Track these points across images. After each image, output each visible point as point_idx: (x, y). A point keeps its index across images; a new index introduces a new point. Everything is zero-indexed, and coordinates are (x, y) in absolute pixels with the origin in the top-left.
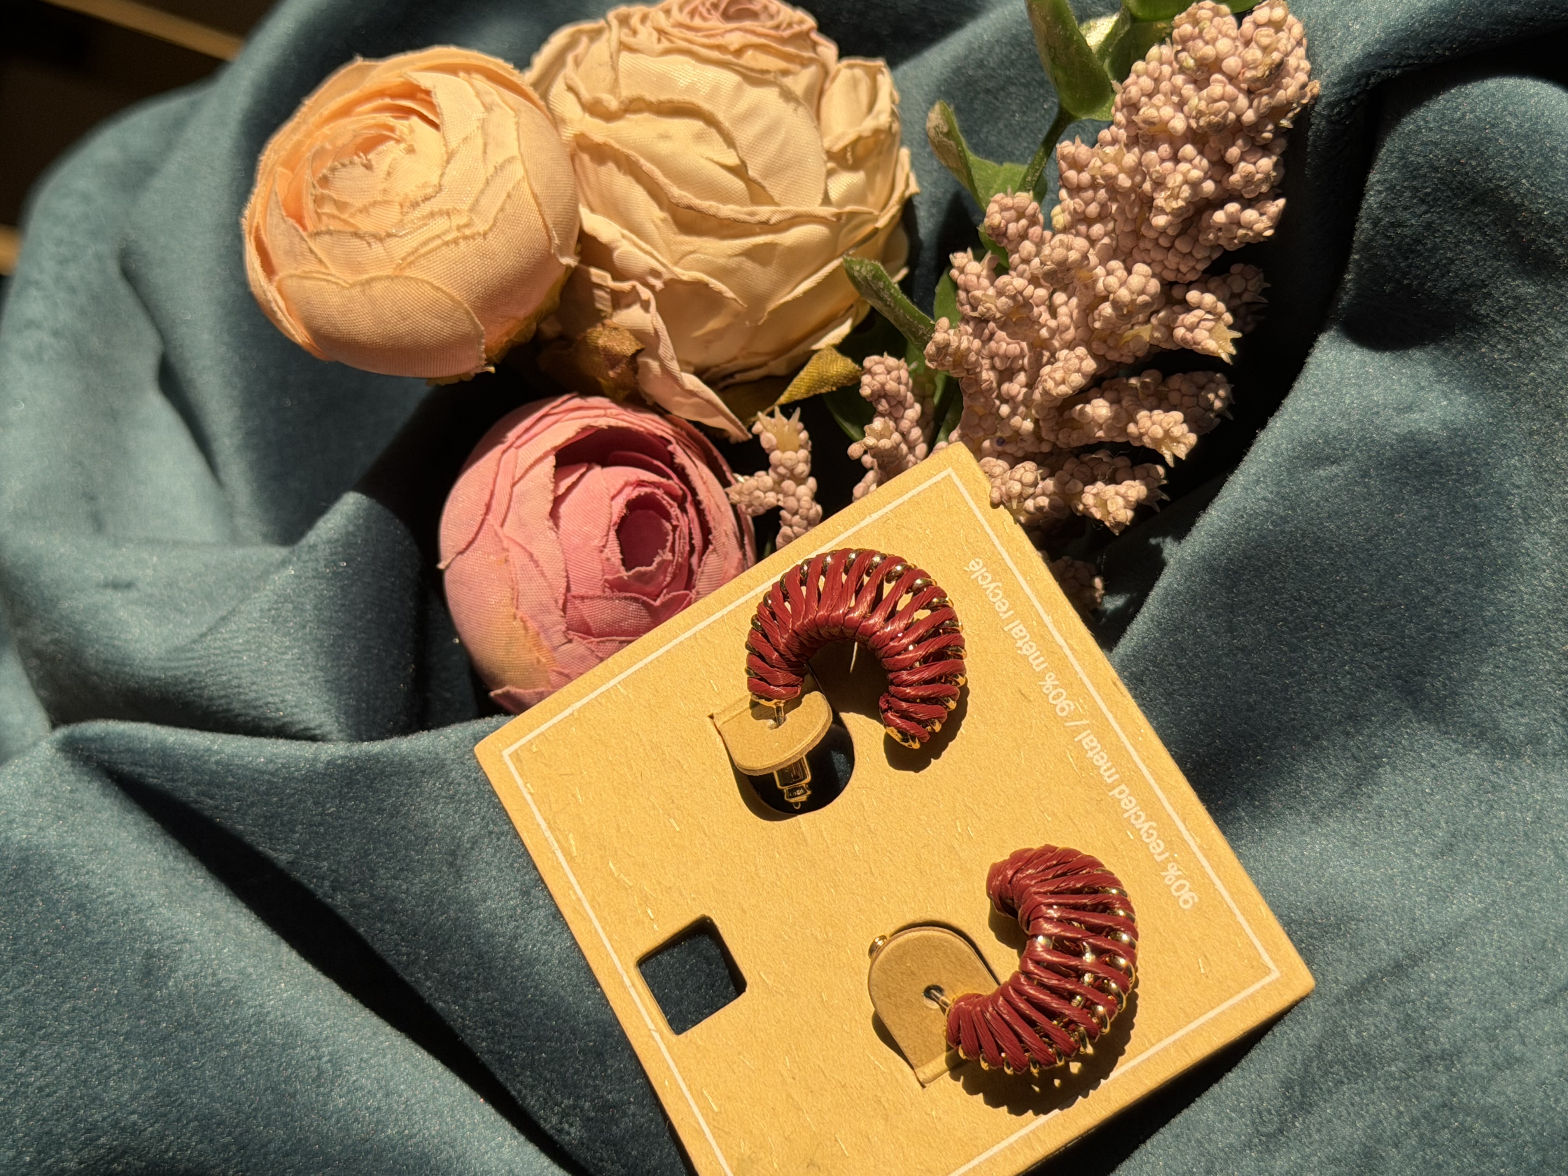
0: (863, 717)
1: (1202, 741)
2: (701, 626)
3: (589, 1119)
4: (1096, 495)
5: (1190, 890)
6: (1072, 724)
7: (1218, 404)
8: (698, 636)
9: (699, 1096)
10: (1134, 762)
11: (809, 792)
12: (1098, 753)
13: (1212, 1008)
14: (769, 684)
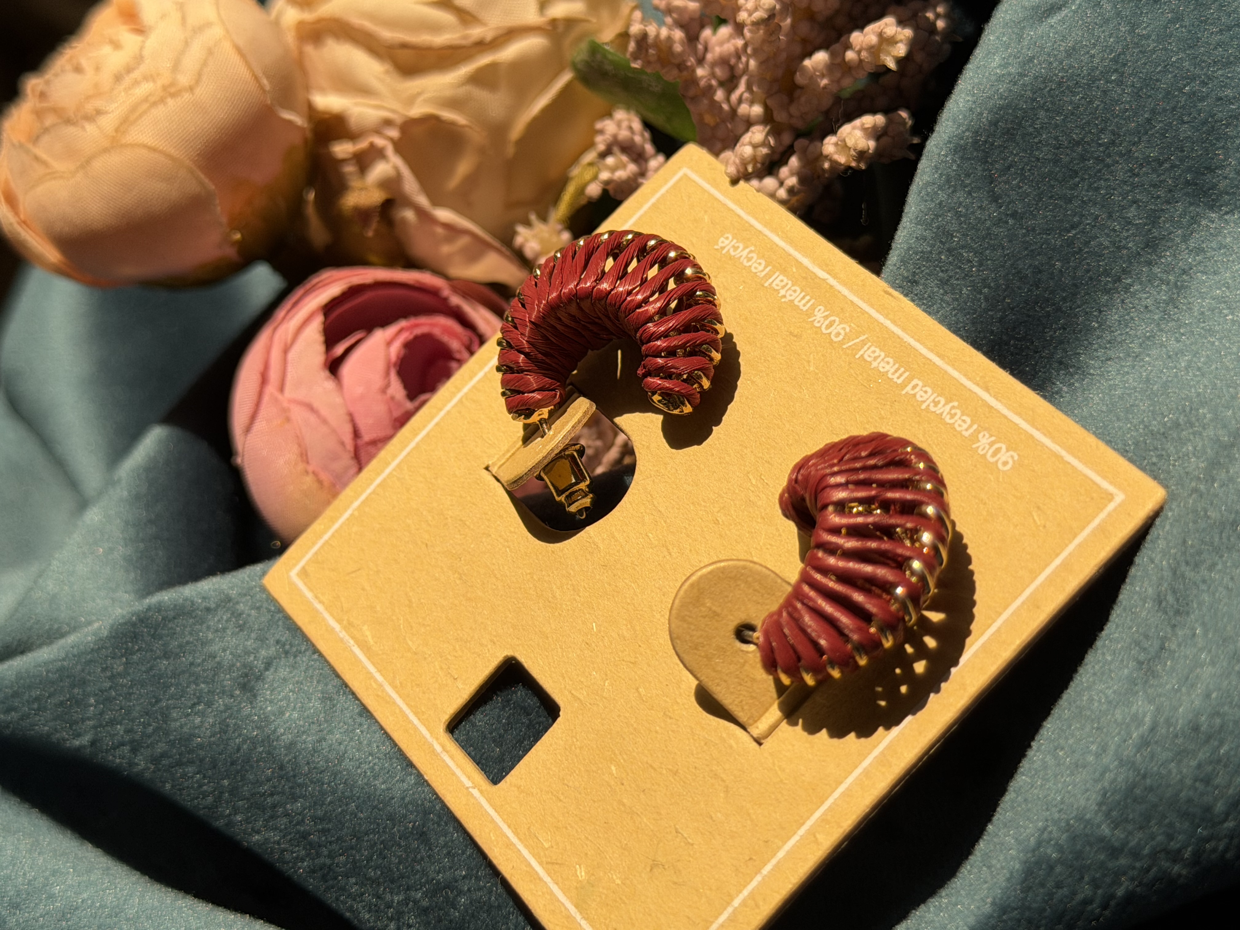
2: (466, 390)
6: (851, 344)
7: (940, 24)
9: (527, 838)
12: (883, 360)
13: (1057, 555)
14: (523, 393)
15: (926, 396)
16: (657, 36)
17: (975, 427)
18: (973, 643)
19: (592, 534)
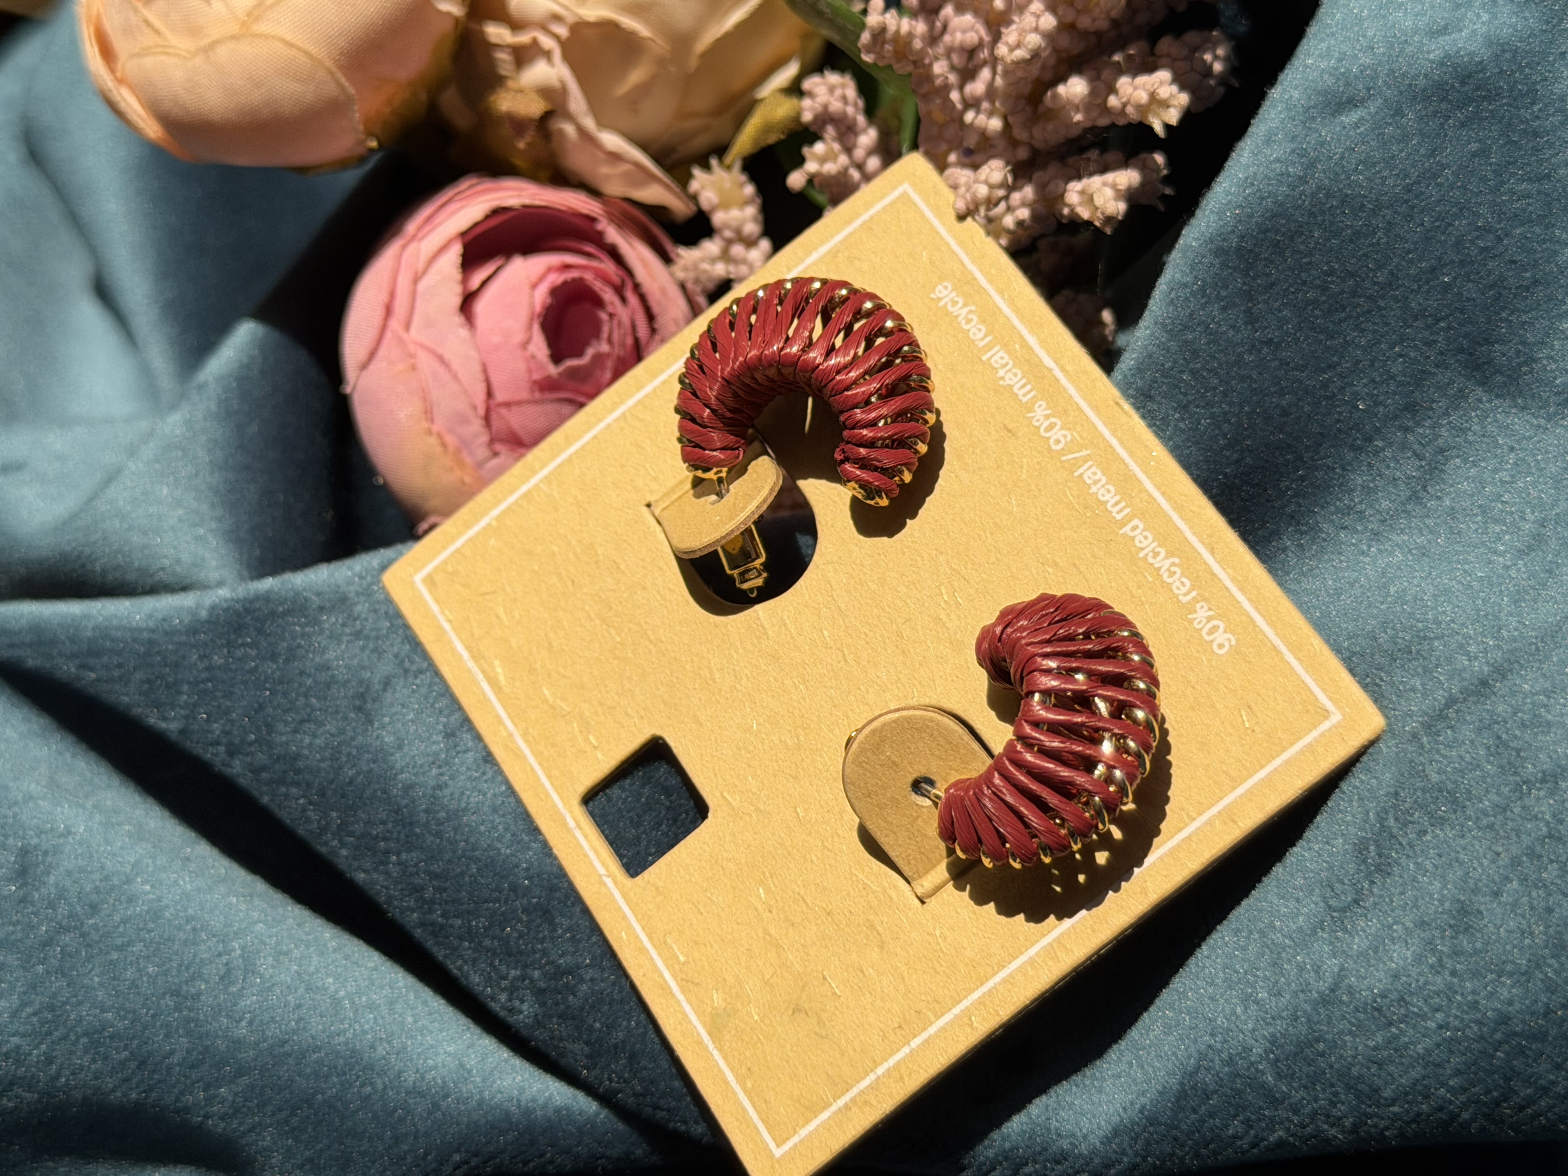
0: (824, 482)
1: (1228, 458)
2: (631, 402)
3: (542, 991)
4: (1082, 193)
5: (1225, 632)
6: (1070, 456)
7: (1218, 67)
8: (628, 415)
9: (661, 946)
10: (1146, 491)
11: (765, 575)
12: (1103, 486)
13: (1262, 767)
14: (704, 449)
15: (1145, 543)
16: (897, 32)
17: (1194, 594)
18: (1162, 845)
19: (761, 614)
